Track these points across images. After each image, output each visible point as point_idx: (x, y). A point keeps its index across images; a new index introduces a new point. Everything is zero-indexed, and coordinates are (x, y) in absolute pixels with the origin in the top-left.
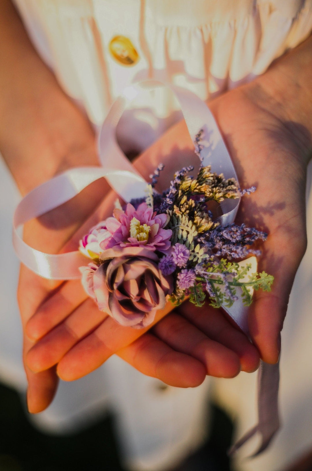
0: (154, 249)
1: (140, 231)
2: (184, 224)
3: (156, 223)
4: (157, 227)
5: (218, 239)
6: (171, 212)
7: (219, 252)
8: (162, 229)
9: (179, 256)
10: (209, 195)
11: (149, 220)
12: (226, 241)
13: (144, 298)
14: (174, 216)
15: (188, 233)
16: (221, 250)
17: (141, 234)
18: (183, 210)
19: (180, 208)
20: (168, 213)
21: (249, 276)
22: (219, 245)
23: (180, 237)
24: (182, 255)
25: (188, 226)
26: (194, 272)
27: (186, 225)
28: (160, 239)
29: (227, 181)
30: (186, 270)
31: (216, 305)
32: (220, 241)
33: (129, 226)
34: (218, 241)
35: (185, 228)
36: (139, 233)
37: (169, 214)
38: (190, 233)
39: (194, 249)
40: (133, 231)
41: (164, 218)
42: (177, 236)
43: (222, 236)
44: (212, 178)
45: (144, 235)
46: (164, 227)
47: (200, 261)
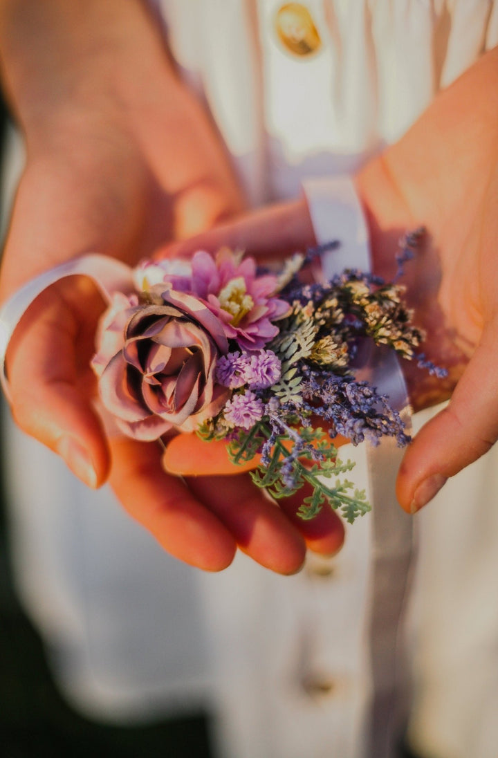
0: (233, 336)
1: (236, 299)
2: (303, 334)
3: (267, 305)
4: (263, 311)
5: (335, 389)
6: (299, 307)
7: (322, 410)
8: (267, 320)
9: (259, 369)
10: (371, 321)
11: (260, 296)
12: (342, 400)
13: (164, 390)
15: (299, 348)
16: (326, 409)
17: (233, 303)
18: (318, 315)
19: (316, 311)
20: (294, 306)
21: (338, 482)
22: (329, 399)
23: (284, 347)
24: (265, 370)
25: (306, 339)
26: (264, 409)
27: (305, 336)
28: (254, 330)
30: (253, 396)
31: (258, 482)
32: (335, 393)
34: (332, 391)
35: (300, 339)
36: (230, 300)
37: (295, 309)
38: (301, 351)
39: (291, 380)
40: (226, 293)
41: (283, 309)
42: (281, 345)
43: (344, 389)
44: (392, 305)
45: (236, 308)
46: (273, 320)
47: (283, 401)
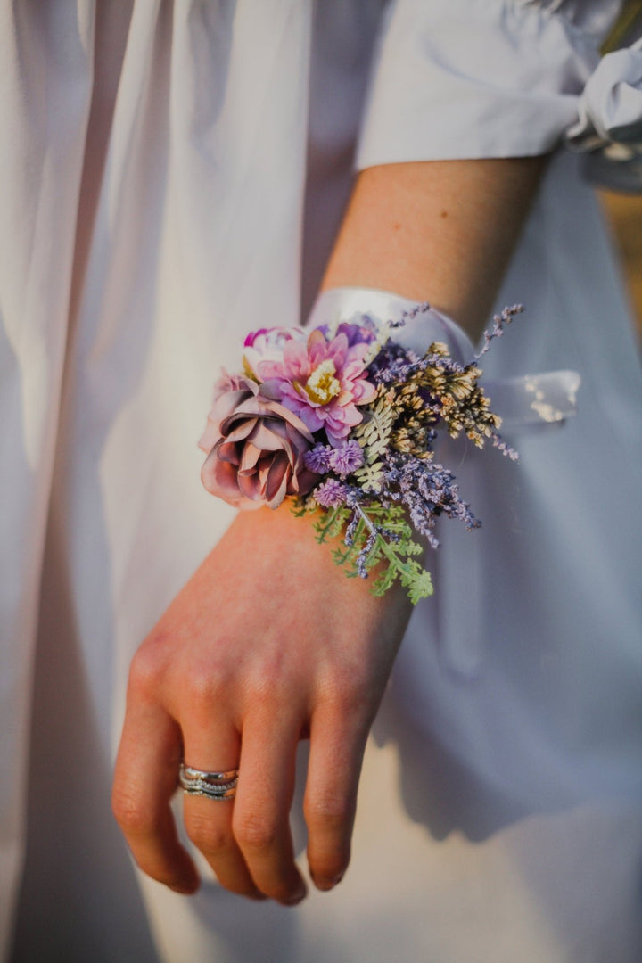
0: (321, 425)
1: (325, 385)
2: (383, 423)
3: (353, 391)
4: (350, 397)
6: (383, 391)
7: (400, 495)
8: (353, 405)
9: (342, 460)
11: (348, 378)
14: (382, 399)
15: (379, 439)
17: (322, 390)
18: (399, 403)
19: (397, 396)
20: (378, 389)
23: (367, 434)
24: (347, 461)
25: (384, 430)
27: (384, 427)
28: (340, 416)
29: (488, 416)
30: (338, 483)
33: (317, 367)
35: (380, 429)
36: (320, 386)
37: (379, 392)
39: (372, 465)
40: (317, 377)
41: (369, 392)
42: (365, 430)
45: (323, 395)
46: (357, 405)
47: (365, 487)
